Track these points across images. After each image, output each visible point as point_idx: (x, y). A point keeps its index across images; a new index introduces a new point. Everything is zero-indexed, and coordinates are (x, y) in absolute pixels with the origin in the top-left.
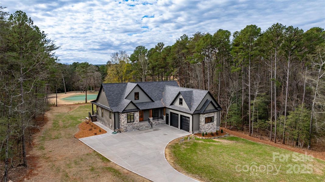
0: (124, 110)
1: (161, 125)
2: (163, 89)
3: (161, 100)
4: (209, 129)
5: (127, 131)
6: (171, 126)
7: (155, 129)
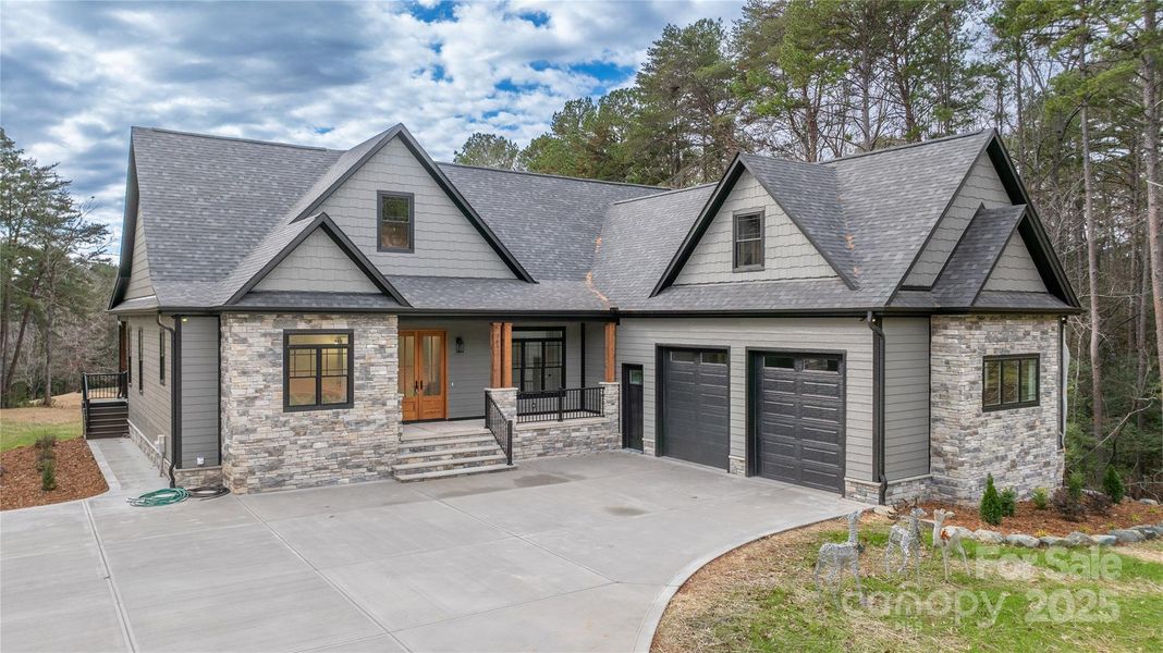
0: (249, 291)
1: (584, 450)
2: (598, 222)
3: (585, 279)
4: (1014, 465)
5: (278, 483)
6: (664, 459)
7: (531, 473)
